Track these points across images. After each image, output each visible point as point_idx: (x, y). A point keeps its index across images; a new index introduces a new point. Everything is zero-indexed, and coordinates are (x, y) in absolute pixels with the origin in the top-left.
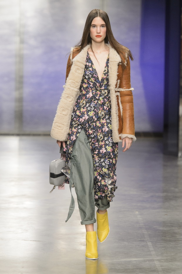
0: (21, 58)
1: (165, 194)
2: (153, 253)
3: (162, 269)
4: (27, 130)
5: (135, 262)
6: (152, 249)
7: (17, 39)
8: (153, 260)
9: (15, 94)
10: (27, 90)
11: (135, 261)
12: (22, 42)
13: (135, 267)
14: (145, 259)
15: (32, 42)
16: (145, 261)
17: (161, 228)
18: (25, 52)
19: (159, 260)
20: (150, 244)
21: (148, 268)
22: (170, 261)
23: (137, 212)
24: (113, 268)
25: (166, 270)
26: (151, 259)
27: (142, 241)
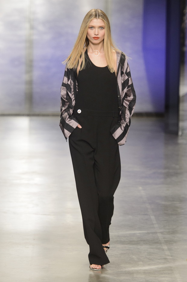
0: (30, 43)
1: (166, 171)
2: (156, 226)
3: (165, 241)
4: (37, 110)
5: (139, 234)
6: (155, 222)
7: (27, 26)
8: (156, 233)
9: (26, 77)
10: (36, 74)
11: (140, 233)
12: (32, 28)
13: (139, 240)
14: (149, 231)
15: (41, 28)
16: (148, 233)
17: (163, 203)
18: (35, 37)
19: (162, 233)
20: (153, 217)
21: (151, 240)
22: (172, 234)
23: (140, 188)
24: (119, 240)
25: (169, 242)
26: (154, 231)
27: (145, 214)
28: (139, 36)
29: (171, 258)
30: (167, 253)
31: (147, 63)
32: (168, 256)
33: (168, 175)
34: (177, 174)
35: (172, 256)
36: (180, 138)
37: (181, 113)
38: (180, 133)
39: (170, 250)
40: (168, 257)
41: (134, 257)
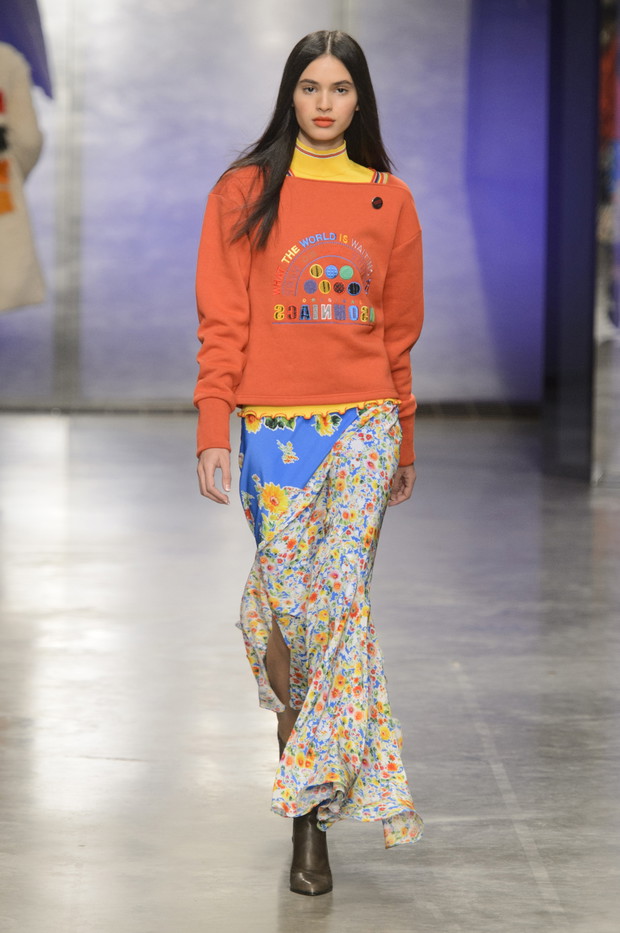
0: (73, 159)
1: (547, 605)
2: (510, 798)
3: (540, 850)
4: (96, 395)
5: (449, 829)
6: (505, 785)
8: (509, 823)
10: (94, 266)
11: (452, 824)
12: (78, 105)
13: (451, 846)
14: (482, 818)
15: (111, 106)
16: (482, 825)
17: (536, 718)
18: (88, 139)
19: (529, 823)
20: (498, 769)
21: (493, 848)
22: (564, 826)
23: (457, 666)
25: (553, 856)
26: (502, 817)
27: (472, 759)
29: (561, 909)
30: (549, 892)
31: (481, 228)
32: (552, 902)
33: (553, 621)
34: (583, 618)
35: (563, 905)
36: (596, 491)
37: (601, 403)
38: (596, 475)
39: (556, 881)
40: (551, 909)
41: (430, 906)
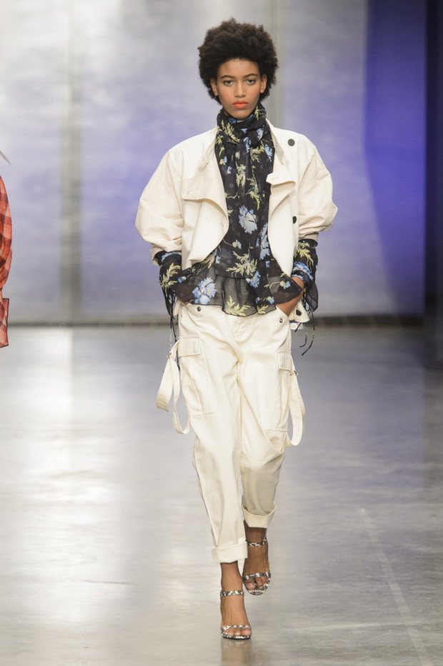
0: (74, 138)
1: (429, 465)
2: (404, 609)
3: (426, 648)
4: (92, 313)
5: (360, 632)
6: (400, 600)
7: (65, 92)
8: (403, 628)
9: (62, 226)
10: (90, 217)
11: (361, 629)
12: (77, 98)
13: (360, 645)
14: (384, 624)
15: (102, 99)
16: (384, 629)
17: (423, 549)
18: (85, 123)
19: (418, 627)
20: (395, 587)
21: (392, 647)
23: (363, 511)
24: (307, 646)
25: (437, 652)
26: (398, 623)
27: (375, 580)
28: (355, 116)
31: (377, 187)
33: (434, 478)
